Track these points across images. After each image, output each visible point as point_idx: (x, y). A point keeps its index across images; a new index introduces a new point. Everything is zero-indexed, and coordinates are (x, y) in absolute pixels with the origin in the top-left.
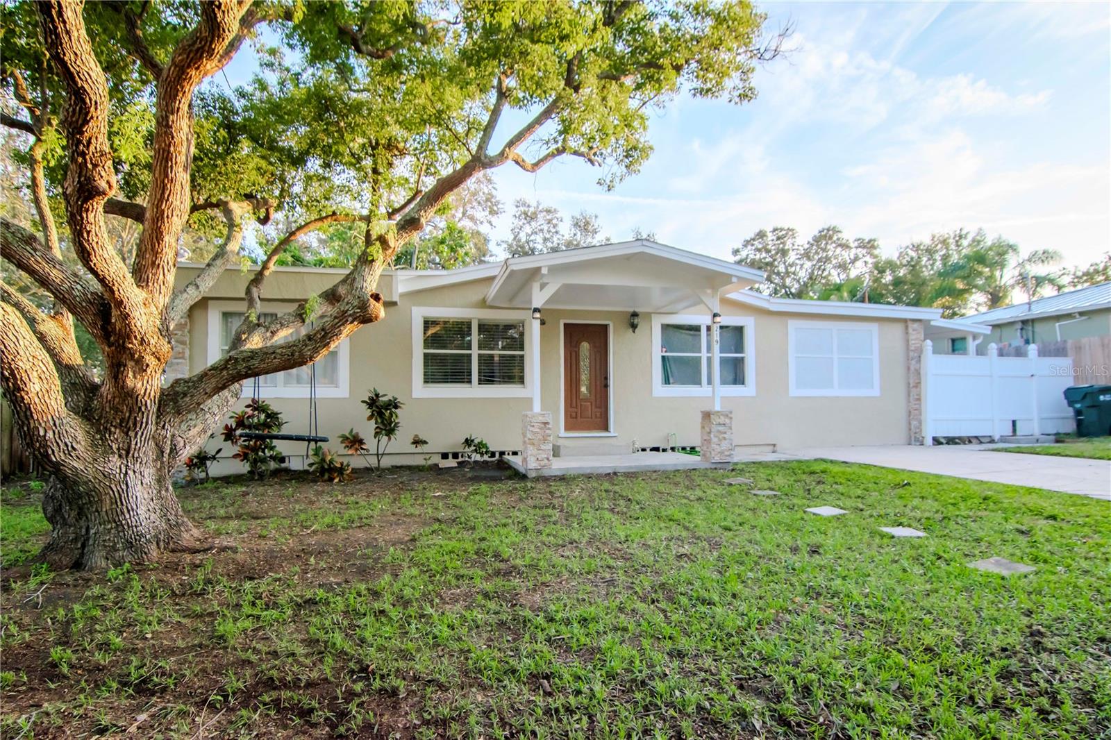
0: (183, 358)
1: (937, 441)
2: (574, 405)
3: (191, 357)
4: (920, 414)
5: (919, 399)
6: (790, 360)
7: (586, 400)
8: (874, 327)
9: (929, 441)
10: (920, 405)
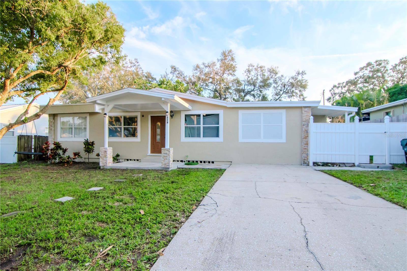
0: (52, 130)
1: (315, 164)
2: (154, 144)
3: (54, 130)
4: (308, 151)
5: (307, 144)
6: (239, 127)
7: (158, 142)
8: (284, 111)
9: (311, 164)
10: (308, 147)
